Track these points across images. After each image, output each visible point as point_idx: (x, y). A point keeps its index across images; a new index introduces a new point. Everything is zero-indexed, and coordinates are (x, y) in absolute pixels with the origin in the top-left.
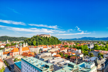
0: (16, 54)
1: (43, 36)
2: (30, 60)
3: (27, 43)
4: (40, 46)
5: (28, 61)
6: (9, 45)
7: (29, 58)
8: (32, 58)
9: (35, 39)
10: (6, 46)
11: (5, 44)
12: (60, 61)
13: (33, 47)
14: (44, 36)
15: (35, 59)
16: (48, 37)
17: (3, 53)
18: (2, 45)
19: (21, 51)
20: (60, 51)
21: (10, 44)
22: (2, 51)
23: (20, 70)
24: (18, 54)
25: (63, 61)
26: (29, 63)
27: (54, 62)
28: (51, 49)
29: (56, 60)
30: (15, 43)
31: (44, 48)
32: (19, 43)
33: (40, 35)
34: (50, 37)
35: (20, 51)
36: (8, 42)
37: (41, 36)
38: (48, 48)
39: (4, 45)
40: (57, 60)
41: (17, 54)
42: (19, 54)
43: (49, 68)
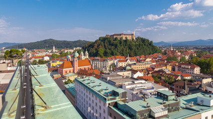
0: (68, 72)
1: (119, 37)
2: (89, 81)
3: (87, 52)
4: (112, 57)
5: (85, 83)
6: (56, 55)
7: (87, 78)
8: (92, 78)
9: (102, 43)
10: (53, 58)
11: (51, 54)
12: (146, 87)
13: (98, 60)
14: (121, 36)
15: (98, 81)
16: (129, 38)
17: (47, 68)
18: (46, 55)
19: (76, 67)
20: (153, 69)
21: (58, 54)
22: (45, 65)
23: (74, 97)
24: (72, 71)
25: (153, 88)
26: (86, 87)
27: (133, 89)
28: (135, 64)
29: (138, 85)
30: (66, 51)
31: (119, 61)
32: (74, 53)
33: (114, 35)
34: (133, 39)
35: (74, 67)
36: (54, 50)
37: (115, 37)
38: (129, 62)
39: (48, 56)
40: (141, 85)
41: (70, 72)
42: (74, 72)
43: (118, 96)
